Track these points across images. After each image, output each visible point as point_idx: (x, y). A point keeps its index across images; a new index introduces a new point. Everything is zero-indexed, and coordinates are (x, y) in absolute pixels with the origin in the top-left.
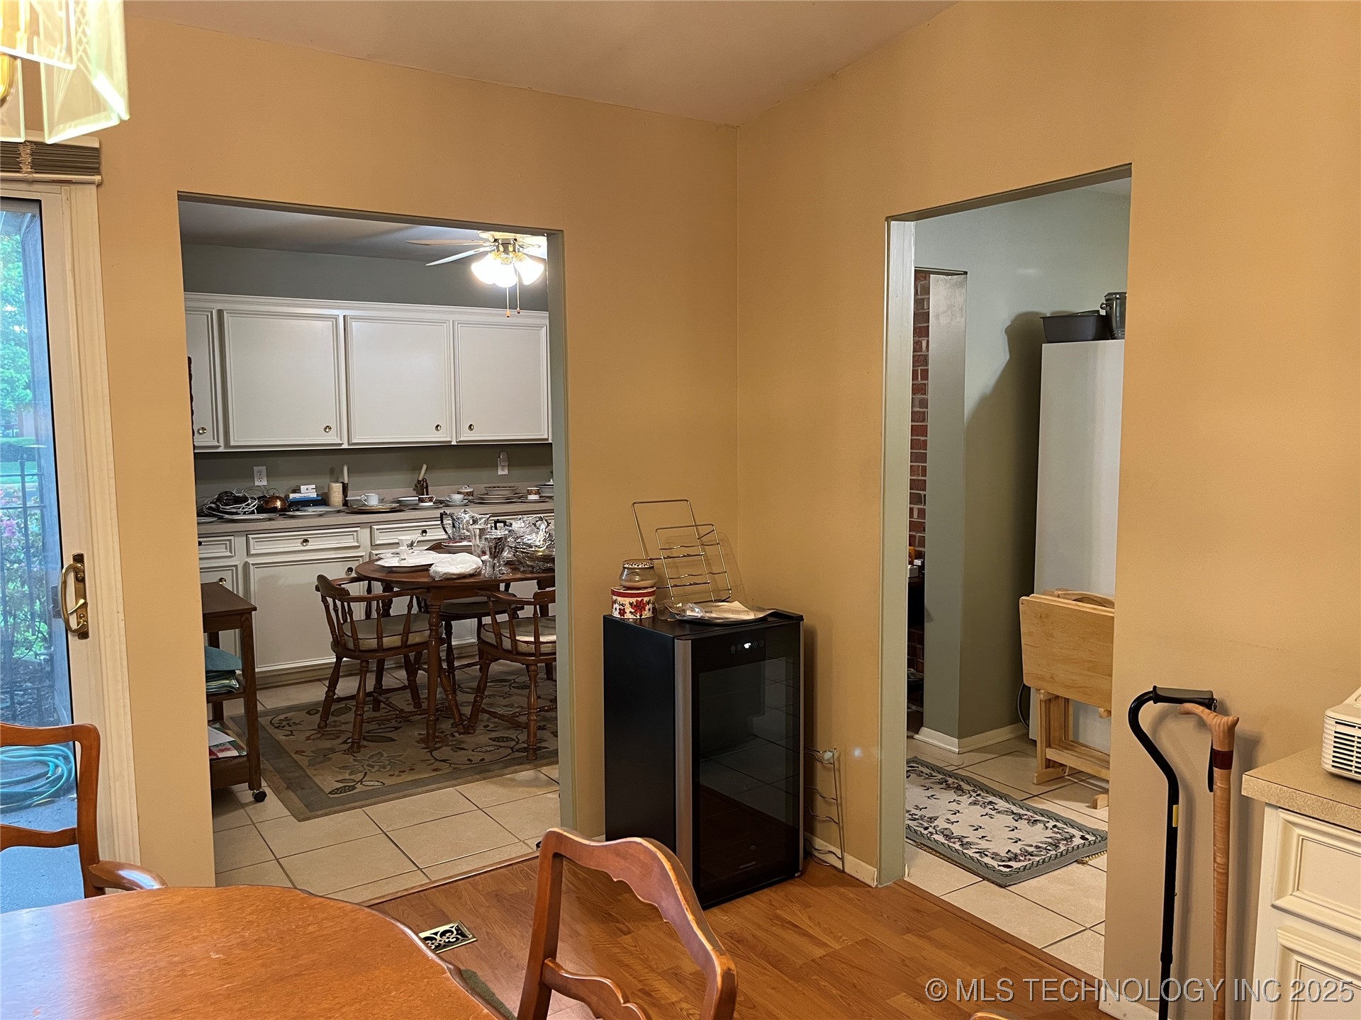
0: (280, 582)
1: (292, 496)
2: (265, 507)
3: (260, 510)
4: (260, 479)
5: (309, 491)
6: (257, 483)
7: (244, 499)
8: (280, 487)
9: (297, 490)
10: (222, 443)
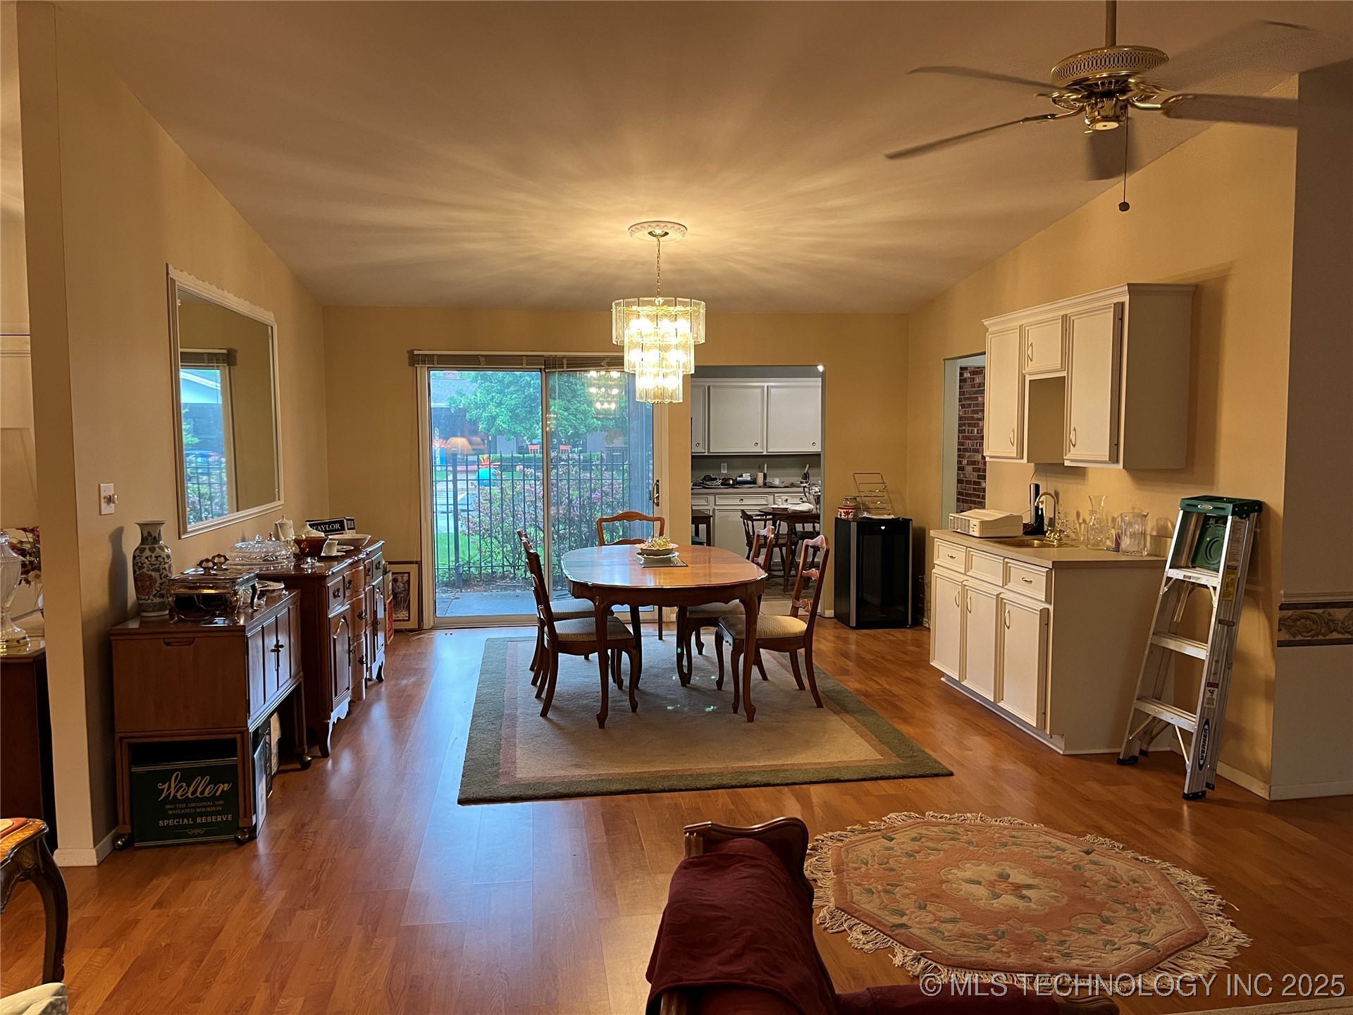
0: (729, 520)
1: (739, 479)
2: (725, 483)
3: (722, 484)
4: (724, 470)
5: (747, 477)
6: (722, 472)
7: (716, 479)
8: (734, 474)
9: (741, 476)
10: (706, 451)
